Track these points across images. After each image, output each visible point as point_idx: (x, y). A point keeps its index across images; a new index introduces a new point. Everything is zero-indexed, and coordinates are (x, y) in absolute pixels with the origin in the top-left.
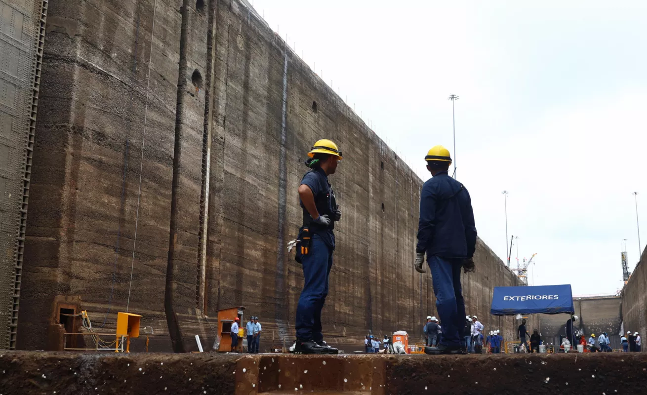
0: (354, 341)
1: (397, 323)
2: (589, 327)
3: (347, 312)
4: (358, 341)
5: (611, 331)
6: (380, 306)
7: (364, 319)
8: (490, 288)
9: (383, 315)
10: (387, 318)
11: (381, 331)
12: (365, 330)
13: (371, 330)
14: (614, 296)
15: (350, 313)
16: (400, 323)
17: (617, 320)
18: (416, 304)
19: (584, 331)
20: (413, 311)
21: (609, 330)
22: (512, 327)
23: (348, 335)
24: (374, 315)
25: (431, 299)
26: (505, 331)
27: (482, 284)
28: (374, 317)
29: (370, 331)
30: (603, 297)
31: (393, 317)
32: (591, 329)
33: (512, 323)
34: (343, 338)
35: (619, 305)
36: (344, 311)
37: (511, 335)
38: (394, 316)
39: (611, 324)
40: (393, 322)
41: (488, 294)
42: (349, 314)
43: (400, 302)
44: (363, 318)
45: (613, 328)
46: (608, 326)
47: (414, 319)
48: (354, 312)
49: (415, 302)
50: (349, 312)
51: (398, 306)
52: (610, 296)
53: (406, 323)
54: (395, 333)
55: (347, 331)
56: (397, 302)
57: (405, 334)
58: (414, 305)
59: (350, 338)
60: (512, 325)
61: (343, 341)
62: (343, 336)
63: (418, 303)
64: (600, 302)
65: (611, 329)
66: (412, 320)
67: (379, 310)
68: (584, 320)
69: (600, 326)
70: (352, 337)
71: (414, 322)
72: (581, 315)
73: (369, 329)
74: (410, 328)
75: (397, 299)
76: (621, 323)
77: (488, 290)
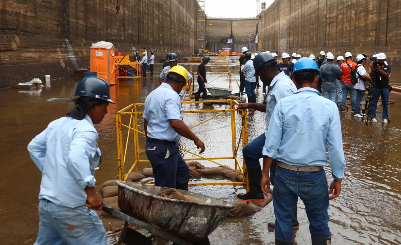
0: (37, 56)
1: (106, 31)
2: (237, 37)
3: (22, 12)
4: (43, 55)
5: (250, 40)
6: (83, 9)
7: (56, 25)
8: (183, 7)
9: (86, 19)
10: (92, 24)
11: (84, 41)
12: (58, 40)
13: (69, 38)
14: (253, 18)
15: (28, 14)
16: (109, 31)
17: (254, 33)
18: (126, 12)
19: (233, 40)
20: (124, 19)
21: (248, 40)
22: (194, 37)
23: (23, 48)
24: (72, 20)
25: (142, 9)
26: (190, 39)
27: (179, 2)
28: (73, 22)
29: (67, 40)
30: (246, 18)
31: (100, 24)
32: (238, 38)
33: (194, 34)
34: (10, 54)
35: (256, 24)
36: (14, 11)
37: (193, 42)
38: (102, 23)
39: (250, 36)
40: (100, 30)
41: (182, 11)
42: (25, 16)
43: (109, 8)
44: (54, 22)
45: (251, 38)
46: (248, 37)
47: (124, 27)
48: (36, 12)
49: (126, 10)
50: (26, 12)
51: (107, 12)
52: (251, 18)
53: (116, 31)
54: (94, 45)
55: (21, 42)
56: (105, 7)
57: (110, 47)
58: (124, 12)
59: (28, 52)
60: (194, 35)
61: (10, 57)
62: (13, 50)
63: (129, 11)
64: (244, 22)
65: (250, 39)
66: (122, 28)
67: (81, 15)
68: (233, 33)
69: (243, 37)
70: (33, 50)
71: (124, 31)
72: (232, 30)
73: (64, 38)
74: (121, 36)
75: (105, 4)
76: (256, 35)
77: (182, 8)
